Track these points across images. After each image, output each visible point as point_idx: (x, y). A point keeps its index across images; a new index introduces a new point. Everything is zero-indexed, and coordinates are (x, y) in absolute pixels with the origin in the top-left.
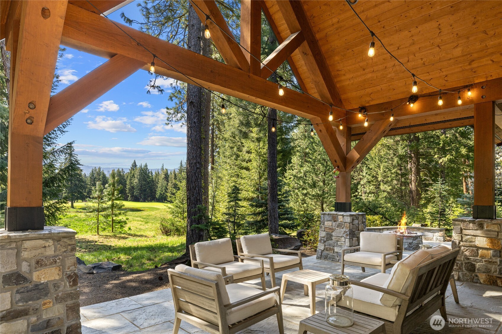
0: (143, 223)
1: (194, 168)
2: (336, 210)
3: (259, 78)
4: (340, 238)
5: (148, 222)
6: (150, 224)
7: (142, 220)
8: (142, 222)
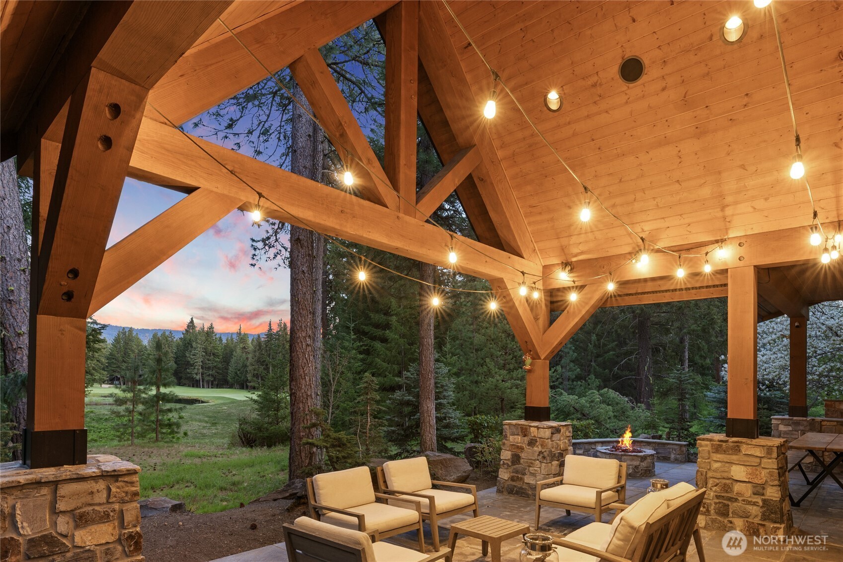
0: (208, 425)
1: (302, 345)
2: (526, 419)
3: (413, 219)
4: (533, 461)
5: (216, 423)
6: (220, 427)
7: (206, 419)
8: (207, 422)
